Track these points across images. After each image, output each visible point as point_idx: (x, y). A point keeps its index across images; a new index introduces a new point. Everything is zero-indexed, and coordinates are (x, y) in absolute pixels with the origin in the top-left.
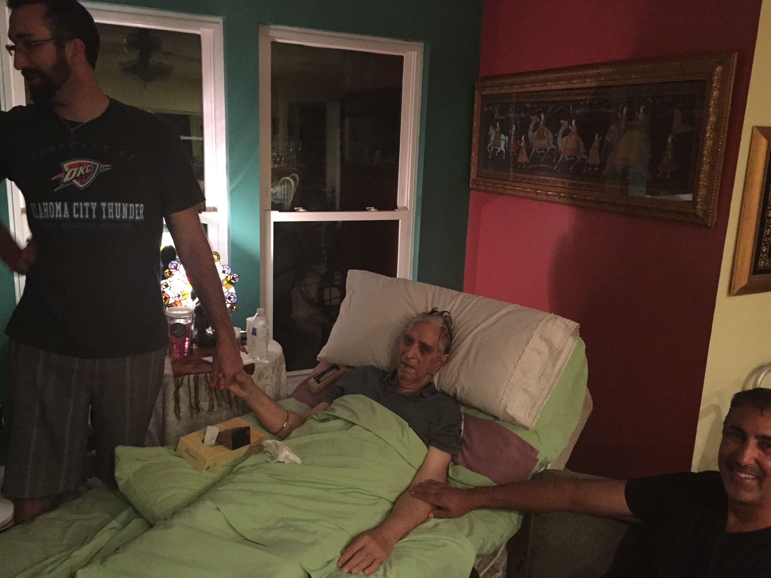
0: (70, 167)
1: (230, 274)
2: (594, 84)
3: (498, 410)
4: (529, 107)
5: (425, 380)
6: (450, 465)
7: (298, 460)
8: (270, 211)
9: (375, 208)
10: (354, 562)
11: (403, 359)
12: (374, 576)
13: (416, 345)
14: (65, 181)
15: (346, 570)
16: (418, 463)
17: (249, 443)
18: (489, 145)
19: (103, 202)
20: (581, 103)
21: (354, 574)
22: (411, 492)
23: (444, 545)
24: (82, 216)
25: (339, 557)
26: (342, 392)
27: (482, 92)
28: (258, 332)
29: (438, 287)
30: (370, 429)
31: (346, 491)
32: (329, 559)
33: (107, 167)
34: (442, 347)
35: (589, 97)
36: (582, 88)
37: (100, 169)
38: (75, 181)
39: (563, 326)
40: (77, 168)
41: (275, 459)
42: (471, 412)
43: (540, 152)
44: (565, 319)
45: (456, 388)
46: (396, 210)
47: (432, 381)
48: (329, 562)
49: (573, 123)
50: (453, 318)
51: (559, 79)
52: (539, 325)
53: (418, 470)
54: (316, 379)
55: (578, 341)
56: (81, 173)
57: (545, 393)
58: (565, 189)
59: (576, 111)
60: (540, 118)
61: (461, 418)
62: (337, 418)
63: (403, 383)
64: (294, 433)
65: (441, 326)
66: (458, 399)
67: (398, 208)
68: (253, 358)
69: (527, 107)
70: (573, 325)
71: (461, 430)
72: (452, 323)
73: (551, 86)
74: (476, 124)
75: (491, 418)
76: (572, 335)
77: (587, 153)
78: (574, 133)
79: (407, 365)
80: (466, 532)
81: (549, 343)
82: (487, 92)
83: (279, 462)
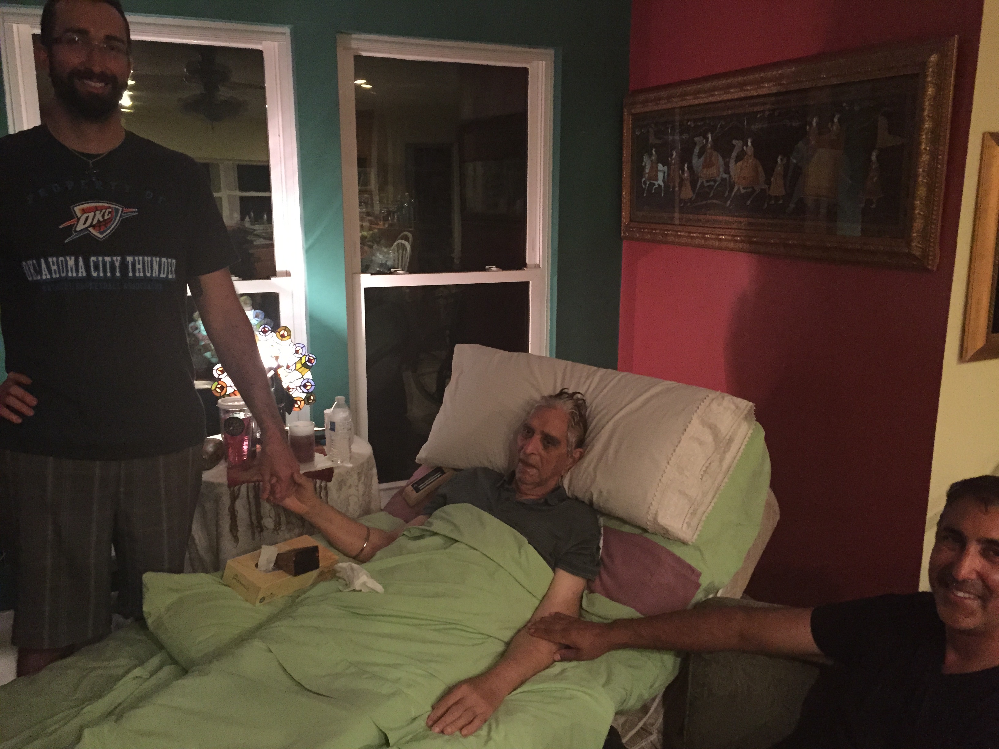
0: (84, 211)
1: (305, 355)
2: (775, 90)
3: (646, 520)
4: (693, 126)
5: (552, 484)
6: (584, 594)
7: (379, 588)
8: (360, 273)
9: (497, 267)
10: (449, 718)
11: (522, 456)
12: (475, 736)
13: (537, 437)
14: (78, 229)
15: (437, 729)
16: (541, 592)
17: (317, 567)
18: (644, 179)
19: (129, 255)
20: (759, 116)
21: (447, 734)
22: (529, 629)
23: (571, 698)
24: (102, 274)
25: (429, 713)
26: (444, 501)
27: (633, 111)
28: (337, 427)
29: (570, 363)
30: (476, 547)
31: (442, 627)
32: (413, 715)
33: (133, 212)
34: (573, 438)
35: (768, 106)
36: (758, 96)
37: (124, 213)
38: (91, 229)
39: (733, 407)
40: (93, 213)
41: (349, 587)
42: (613, 524)
43: (708, 184)
44: (735, 398)
45: (592, 493)
46: (525, 269)
47: (561, 485)
48: (414, 719)
49: (749, 144)
50: (588, 402)
51: (730, 86)
52: (700, 407)
53: (541, 601)
54: (414, 486)
55: (754, 427)
56: (99, 220)
57: (710, 497)
58: (741, 231)
59: (753, 127)
60: (707, 139)
61: (600, 533)
62: (435, 534)
63: (523, 487)
64: (379, 554)
65: (570, 411)
66: (595, 507)
67: (528, 266)
68: (332, 461)
69: (690, 125)
70: (746, 405)
71: (600, 548)
72: (586, 408)
73: (719, 96)
74: (627, 153)
75: (638, 532)
76: (746, 418)
77: (768, 182)
78: (750, 156)
79: (527, 464)
80: (603, 680)
81: (714, 430)
82: (638, 109)
83: (354, 590)
